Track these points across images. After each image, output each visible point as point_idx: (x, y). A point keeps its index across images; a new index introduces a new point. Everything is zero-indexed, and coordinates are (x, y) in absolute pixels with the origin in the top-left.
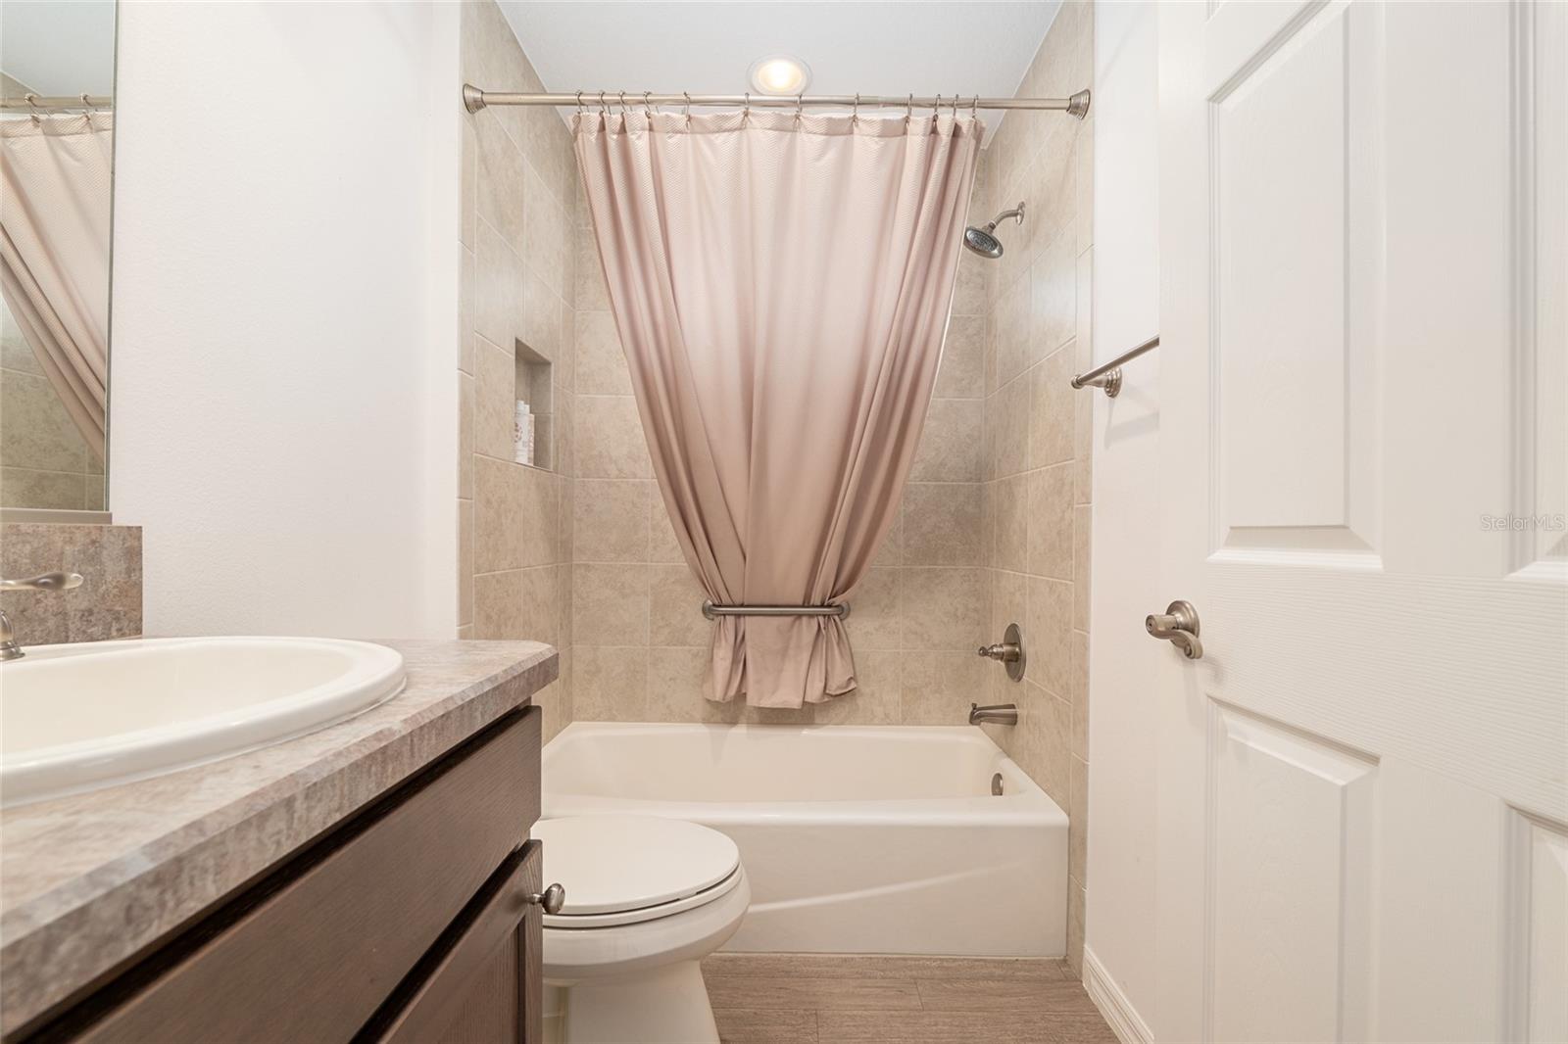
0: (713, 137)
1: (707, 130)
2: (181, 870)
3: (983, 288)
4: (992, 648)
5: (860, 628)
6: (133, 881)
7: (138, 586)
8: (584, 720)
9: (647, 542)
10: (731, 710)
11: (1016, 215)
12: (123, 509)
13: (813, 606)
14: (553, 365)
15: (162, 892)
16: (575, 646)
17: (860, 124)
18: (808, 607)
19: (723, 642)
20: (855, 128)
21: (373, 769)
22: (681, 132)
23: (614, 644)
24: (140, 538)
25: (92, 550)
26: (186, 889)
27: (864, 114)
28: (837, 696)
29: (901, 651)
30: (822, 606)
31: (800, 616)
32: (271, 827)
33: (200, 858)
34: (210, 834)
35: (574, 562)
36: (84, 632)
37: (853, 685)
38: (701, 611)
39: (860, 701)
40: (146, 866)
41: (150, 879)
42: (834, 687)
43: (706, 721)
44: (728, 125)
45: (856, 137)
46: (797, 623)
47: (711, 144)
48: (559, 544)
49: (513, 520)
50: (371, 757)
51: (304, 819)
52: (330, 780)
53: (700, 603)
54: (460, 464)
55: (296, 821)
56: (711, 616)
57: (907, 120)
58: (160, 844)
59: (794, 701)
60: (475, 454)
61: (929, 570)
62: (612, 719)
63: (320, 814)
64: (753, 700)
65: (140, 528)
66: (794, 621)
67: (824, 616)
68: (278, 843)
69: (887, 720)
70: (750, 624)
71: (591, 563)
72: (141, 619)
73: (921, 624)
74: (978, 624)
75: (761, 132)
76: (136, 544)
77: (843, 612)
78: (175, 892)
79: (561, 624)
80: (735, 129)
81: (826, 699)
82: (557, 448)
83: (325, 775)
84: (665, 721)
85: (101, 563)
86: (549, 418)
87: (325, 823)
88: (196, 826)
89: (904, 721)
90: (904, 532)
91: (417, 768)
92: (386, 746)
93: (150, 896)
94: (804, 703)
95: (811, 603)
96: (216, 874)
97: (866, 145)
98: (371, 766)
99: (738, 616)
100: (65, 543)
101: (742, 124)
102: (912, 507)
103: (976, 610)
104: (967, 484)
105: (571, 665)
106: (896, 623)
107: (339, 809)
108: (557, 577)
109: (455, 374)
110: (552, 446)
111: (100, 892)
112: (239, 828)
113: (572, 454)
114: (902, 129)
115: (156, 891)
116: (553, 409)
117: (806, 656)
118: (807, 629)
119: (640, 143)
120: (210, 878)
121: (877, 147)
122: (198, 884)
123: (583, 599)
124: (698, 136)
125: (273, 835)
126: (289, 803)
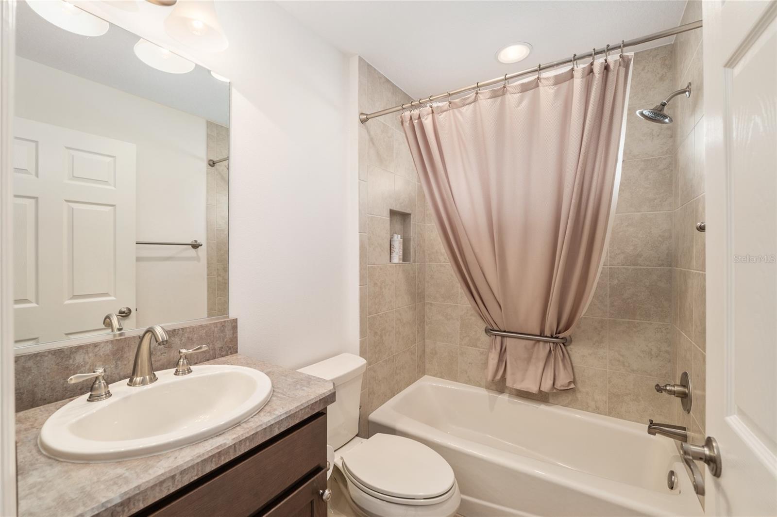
0: (461, 109)
1: (458, 107)
2: (130, 501)
3: (671, 137)
4: (666, 386)
5: (578, 352)
6: (113, 506)
7: (236, 337)
8: (430, 375)
9: (458, 294)
10: (499, 386)
11: (684, 92)
12: (232, 314)
13: (546, 337)
14: (412, 215)
15: (123, 508)
16: (426, 340)
17: (542, 80)
18: (543, 337)
19: (494, 350)
20: (540, 84)
21: (214, 460)
22: (446, 111)
23: (443, 342)
24: (237, 322)
25: (222, 328)
26: (132, 506)
27: (545, 74)
28: (561, 390)
29: (608, 370)
30: (552, 337)
31: (539, 341)
32: (165, 485)
33: (137, 497)
34: (141, 489)
35: (426, 302)
36: (220, 354)
37: (572, 386)
38: (484, 331)
39: (579, 396)
40: (119, 501)
41: (119, 505)
42: (559, 385)
43: (488, 388)
44: (468, 102)
45: (541, 88)
46: (537, 344)
47: (460, 112)
48: (416, 295)
49: (389, 289)
50: (213, 456)
51: (180, 481)
52: (193, 467)
53: (484, 327)
54: (360, 272)
55: (176, 482)
56: (489, 334)
57: (572, 70)
58: (126, 493)
59: (534, 389)
60: (368, 266)
61: (629, 323)
62: (442, 377)
63: (187, 478)
64: (509, 383)
65: (237, 319)
66: (534, 345)
67: (554, 343)
68: (169, 489)
69: (597, 410)
70: (509, 342)
71: (433, 302)
72: (237, 348)
73: (623, 356)
74: (670, 361)
75: (485, 101)
76: (236, 324)
77: (566, 342)
78: (128, 507)
79: (418, 331)
80: (472, 103)
81: (555, 391)
82: (415, 251)
83: (190, 465)
84: (467, 383)
85: (225, 332)
86: (411, 238)
87: (189, 481)
88: (138, 487)
89: (610, 414)
90: (610, 297)
91: (238, 455)
92: (220, 451)
93: (119, 509)
94: (540, 391)
95: (545, 335)
96: (143, 501)
97: (547, 92)
98: (212, 459)
99: (503, 336)
100: (215, 328)
101: (475, 99)
102: (616, 282)
103: (667, 352)
104: (659, 268)
105: (424, 349)
106: (604, 353)
107: (197, 475)
108: (415, 310)
109: (358, 235)
110: (412, 251)
111: (103, 509)
112: (152, 487)
113: (424, 251)
114: (571, 75)
115: (122, 507)
116: (413, 234)
117: (541, 365)
118: (542, 350)
119: (428, 122)
120: (141, 502)
121: (553, 91)
122: (136, 504)
123: (429, 319)
124: (455, 110)
125: (167, 487)
126: (173, 477)
